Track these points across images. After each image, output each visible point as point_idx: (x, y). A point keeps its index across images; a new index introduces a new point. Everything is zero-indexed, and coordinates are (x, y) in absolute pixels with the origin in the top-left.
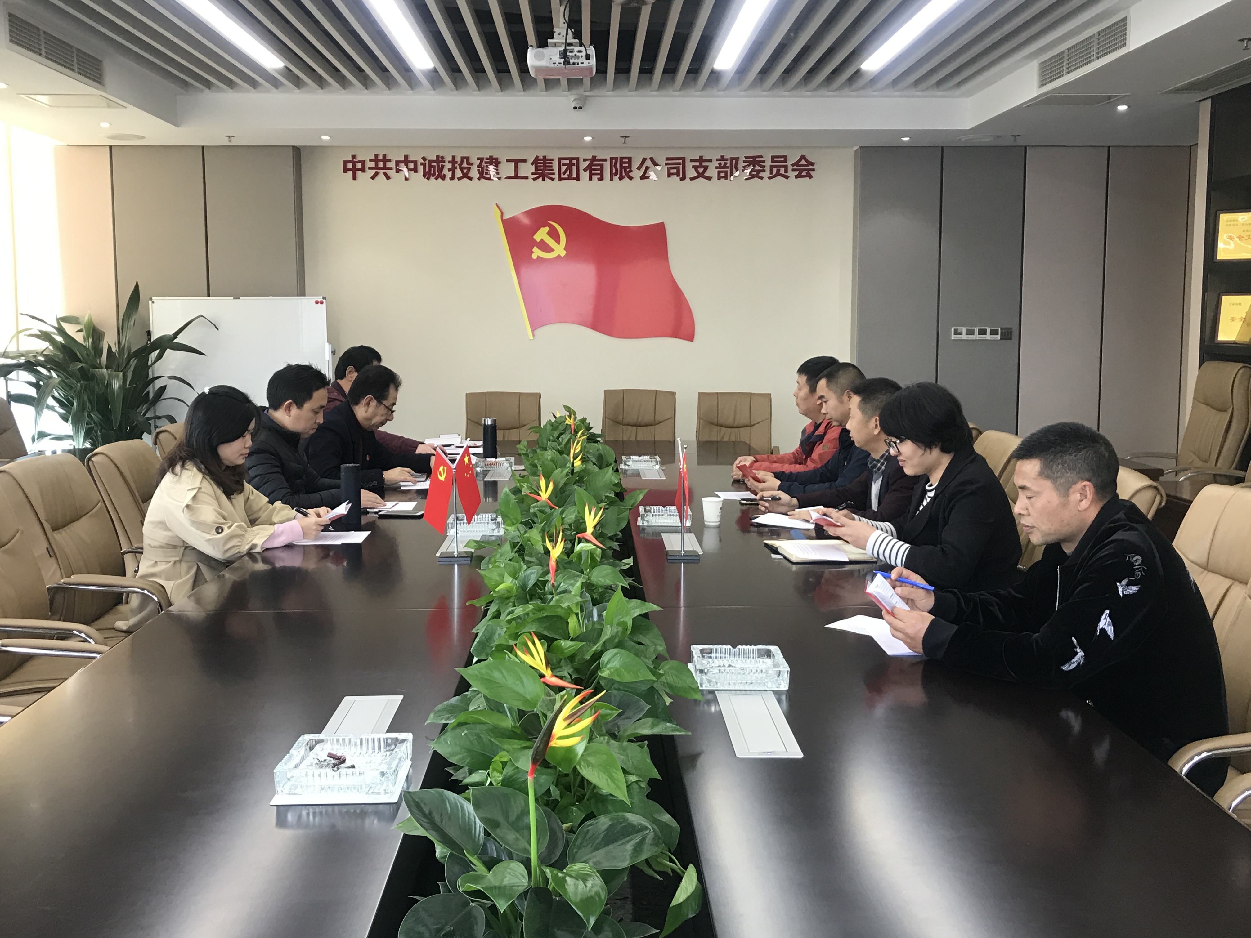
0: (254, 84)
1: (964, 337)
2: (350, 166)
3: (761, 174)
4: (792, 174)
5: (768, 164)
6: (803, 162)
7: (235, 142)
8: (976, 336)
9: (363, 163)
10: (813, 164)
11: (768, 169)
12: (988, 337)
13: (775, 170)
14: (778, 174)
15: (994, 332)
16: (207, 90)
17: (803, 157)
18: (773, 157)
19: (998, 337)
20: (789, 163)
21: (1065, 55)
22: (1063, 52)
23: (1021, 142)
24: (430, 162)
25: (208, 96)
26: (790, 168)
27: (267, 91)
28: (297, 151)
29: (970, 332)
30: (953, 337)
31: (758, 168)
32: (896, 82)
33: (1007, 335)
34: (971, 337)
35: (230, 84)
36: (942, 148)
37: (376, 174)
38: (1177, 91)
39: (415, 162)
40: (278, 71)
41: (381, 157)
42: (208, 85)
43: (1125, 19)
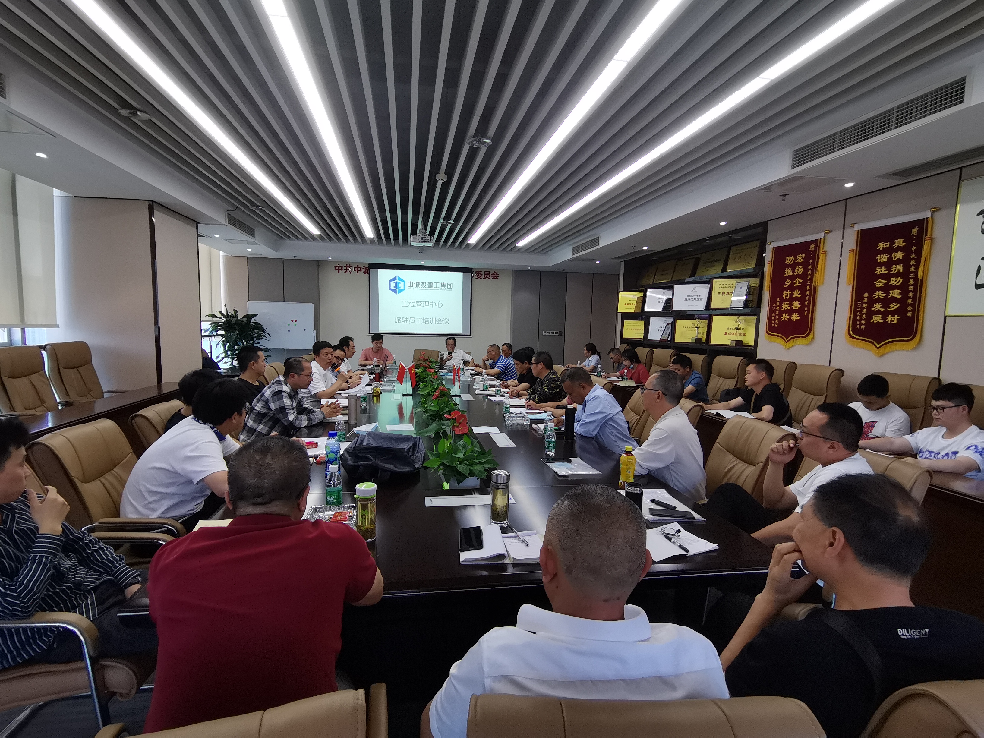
0: (306, 238)
1: (547, 334)
2: (337, 268)
3: (481, 277)
4: (491, 278)
5: (483, 274)
6: (495, 274)
7: (296, 258)
8: (551, 334)
9: (342, 267)
10: (498, 274)
11: (483, 275)
12: (555, 334)
13: (486, 276)
14: (487, 277)
15: (556, 333)
17: (495, 272)
18: (485, 272)
19: (558, 334)
20: (490, 274)
21: (580, 246)
23: (566, 271)
24: (366, 268)
25: (288, 241)
26: (491, 276)
27: (311, 241)
28: (318, 262)
29: (549, 333)
30: (543, 334)
31: (480, 275)
32: (526, 250)
33: (561, 334)
34: (548, 334)
35: (297, 238)
36: (541, 271)
37: (347, 271)
38: (615, 258)
39: (361, 268)
40: (317, 235)
41: (348, 265)
42: (289, 237)
43: (598, 237)
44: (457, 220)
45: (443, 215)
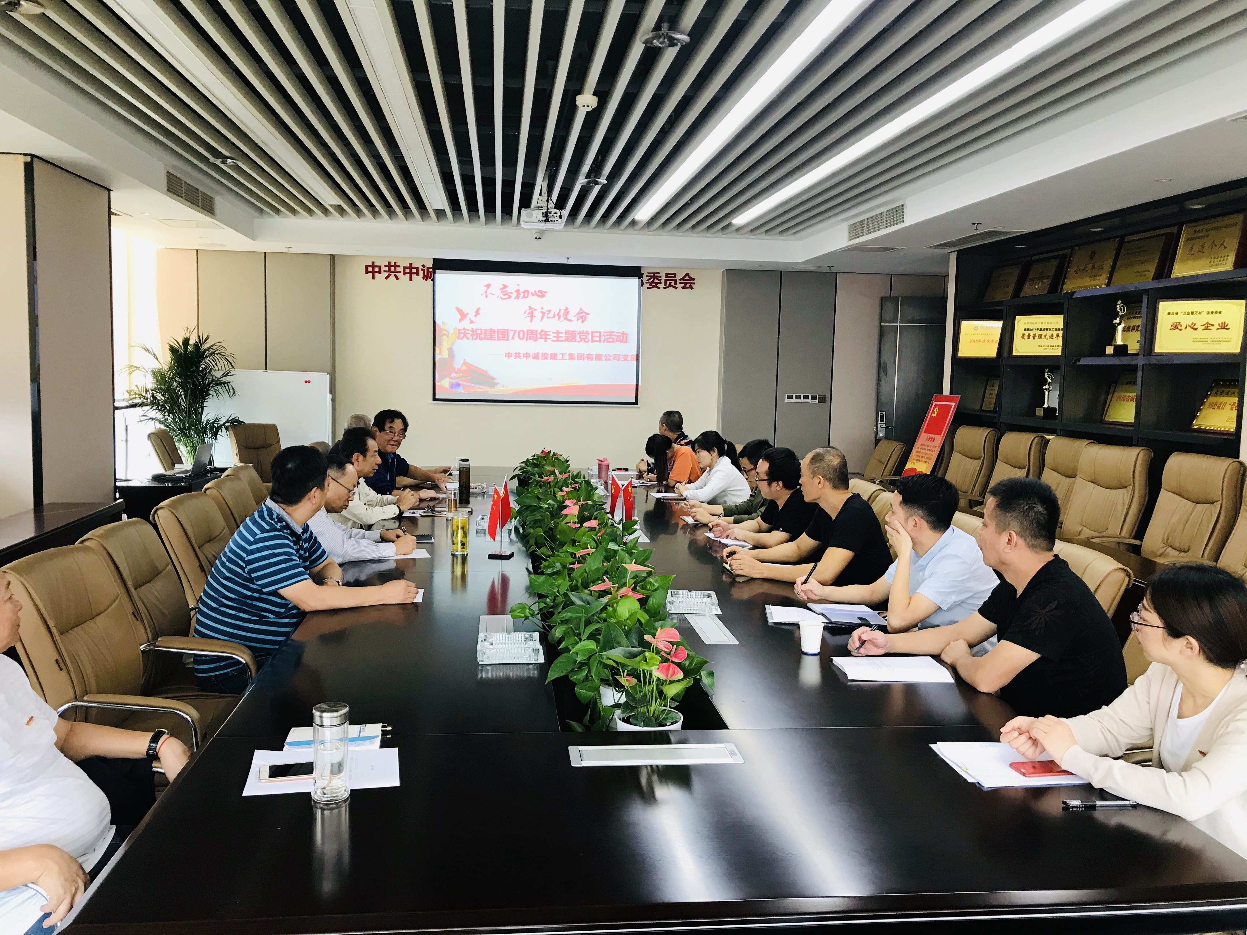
0: (311, 213)
1: (794, 400)
2: (370, 269)
3: (658, 285)
4: (680, 286)
5: (663, 278)
6: (687, 278)
7: (291, 251)
8: (802, 400)
9: (380, 267)
10: (694, 279)
11: (663, 282)
12: (810, 400)
13: (668, 284)
14: (670, 285)
15: (814, 398)
16: (276, 216)
17: (687, 275)
18: (667, 274)
19: (817, 401)
20: (678, 278)
21: (865, 222)
22: (864, 220)
23: (834, 270)
24: (428, 268)
25: (276, 219)
26: (678, 282)
27: (319, 217)
28: (333, 257)
29: (798, 398)
30: (787, 400)
31: (656, 281)
32: (754, 229)
33: (822, 400)
34: (798, 401)
35: (295, 212)
36: (781, 272)
37: (389, 275)
38: (936, 246)
39: (417, 268)
40: (333, 207)
41: (392, 264)
43: (903, 205)
44: (613, 176)
45: (586, 168)
